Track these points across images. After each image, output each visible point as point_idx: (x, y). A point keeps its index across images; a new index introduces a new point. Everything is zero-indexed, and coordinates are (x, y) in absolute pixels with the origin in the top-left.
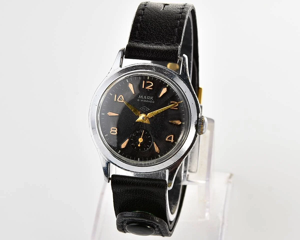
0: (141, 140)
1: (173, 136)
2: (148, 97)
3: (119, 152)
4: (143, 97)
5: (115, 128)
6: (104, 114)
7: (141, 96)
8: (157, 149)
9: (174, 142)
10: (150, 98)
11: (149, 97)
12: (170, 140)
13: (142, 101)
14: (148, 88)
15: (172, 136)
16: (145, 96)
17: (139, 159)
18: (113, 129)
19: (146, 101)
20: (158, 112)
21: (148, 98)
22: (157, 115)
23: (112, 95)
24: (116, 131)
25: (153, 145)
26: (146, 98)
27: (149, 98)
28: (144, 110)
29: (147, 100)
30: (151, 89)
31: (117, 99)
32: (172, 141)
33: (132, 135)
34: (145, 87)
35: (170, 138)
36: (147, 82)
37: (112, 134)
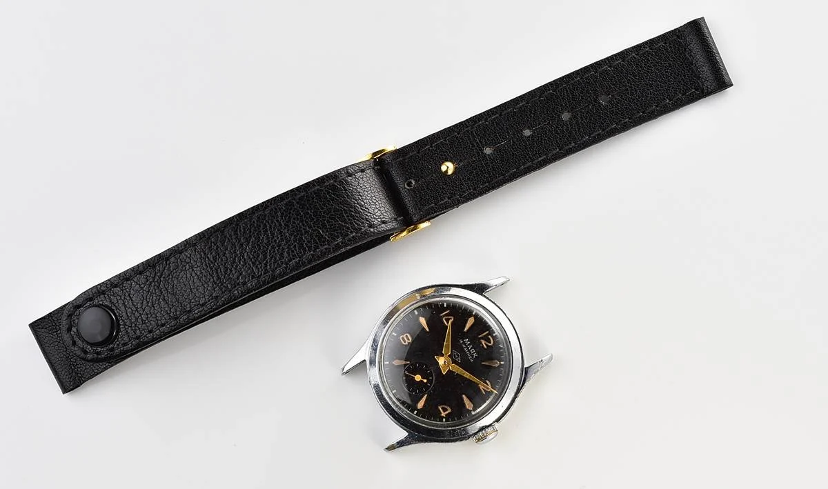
0: (418, 378)
1: (449, 411)
2: (473, 351)
3: (386, 363)
4: (469, 345)
5: (410, 339)
6: (416, 313)
7: (468, 341)
8: (420, 405)
9: (443, 417)
10: (474, 353)
12: (442, 411)
13: (464, 346)
14: (483, 342)
16: (471, 346)
17: (395, 391)
18: (407, 337)
19: (467, 350)
20: (464, 373)
22: (459, 376)
23: (445, 307)
24: (407, 342)
25: (423, 396)
26: (471, 349)
28: (455, 357)
29: (469, 351)
30: (485, 346)
31: (444, 316)
32: (443, 414)
33: (417, 363)
34: (482, 338)
35: (445, 410)
36: (490, 337)
37: (401, 340)
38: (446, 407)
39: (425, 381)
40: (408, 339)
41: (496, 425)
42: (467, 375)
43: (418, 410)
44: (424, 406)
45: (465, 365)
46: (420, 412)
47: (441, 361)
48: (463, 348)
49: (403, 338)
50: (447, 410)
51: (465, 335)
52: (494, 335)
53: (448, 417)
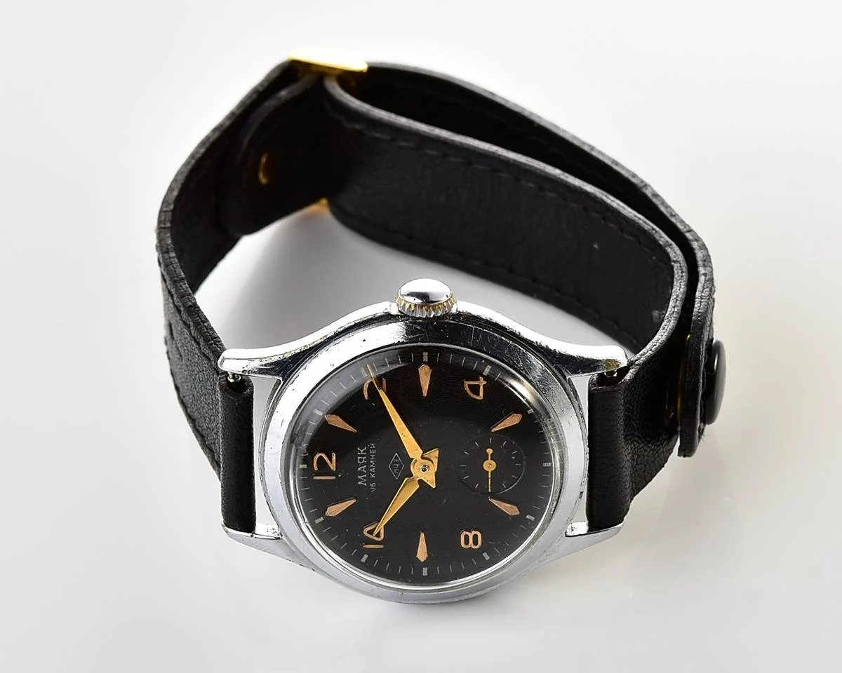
1: (467, 383)
2: (361, 460)
3: (535, 520)
5: (462, 537)
6: (425, 571)
7: (360, 480)
9: (485, 378)
10: (360, 456)
11: (359, 458)
14: (333, 466)
15: (469, 385)
16: (359, 469)
17: (545, 465)
18: (467, 543)
19: (372, 466)
21: (364, 461)
23: (364, 558)
24: (471, 534)
25: (501, 431)
26: (362, 465)
27: (364, 458)
28: (401, 466)
29: (368, 464)
30: (334, 458)
31: (377, 543)
32: (482, 382)
33: (476, 491)
34: (330, 473)
35: (475, 389)
36: (316, 468)
37: (480, 542)
38: (469, 391)
41: (394, 311)
43: (524, 415)
44: (507, 414)
46: (523, 409)
47: (429, 474)
48: (376, 473)
49: (475, 543)
50: (470, 386)
51: (360, 493)
52: (305, 466)
53: (475, 375)
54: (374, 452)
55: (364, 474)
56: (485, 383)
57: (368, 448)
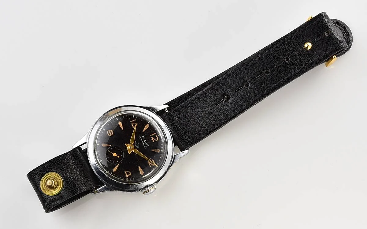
0: (115, 155)
1: (131, 174)
2: (146, 143)
3: (98, 145)
6: (117, 119)
7: (144, 137)
8: (115, 170)
9: (127, 178)
10: (147, 144)
12: (126, 174)
13: (142, 140)
14: (153, 139)
16: (146, 140)
17: (101, 161)
18: (111, 131)
20: (140, 155)
22: (138, 156)
23: (133, 117)
24: (111, 134)
25: (117, 165)
26: (146, 142)
28: (136, 145)
29: (144, 143)
30: (153, 141)
31: (132, 122)
32: (127, 176)
33: (115, 147)
34: (152, 136)
35: (128, 174)
36: (156, 136)
37: (108, 133)
38: (129, 172)
39: (119, 157)
40: (112, 133)
41: (155, 185)
42: (142, 155)
43: (113, 172)
44: (117, 170)
45: (141, 149)
46: (114, 173)
47: (129, 147)
48: (141, 141)
49: (108, 132)
50: (129, 174)
51: (143, 134)
52: (159, 135)
53: (129, 177)
54: (144, 146)
55: (144, 139)
56: (126, 176)
57: (146, 146)
